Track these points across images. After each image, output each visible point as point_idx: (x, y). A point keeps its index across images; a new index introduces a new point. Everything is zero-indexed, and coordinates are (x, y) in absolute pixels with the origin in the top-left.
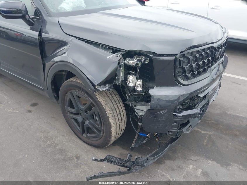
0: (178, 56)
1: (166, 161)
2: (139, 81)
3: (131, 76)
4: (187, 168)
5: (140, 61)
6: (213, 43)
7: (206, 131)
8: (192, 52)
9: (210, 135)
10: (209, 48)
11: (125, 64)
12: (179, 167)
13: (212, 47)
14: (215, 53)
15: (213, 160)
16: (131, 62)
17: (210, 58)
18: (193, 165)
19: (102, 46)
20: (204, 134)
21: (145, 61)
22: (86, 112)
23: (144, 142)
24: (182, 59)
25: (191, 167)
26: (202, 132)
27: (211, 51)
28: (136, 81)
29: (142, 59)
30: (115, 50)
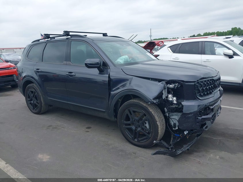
0: (196, 83)
1: (194, 153)
2: (174, 98)
3: (170, 95)
4: (209, 156)
5: (176, 85)
6: (213, 77)
7: (217, 137)
8: (202, 81)
9: (220, 140)
10: (211, 80)
11: (168, 87)
12: (203, 155)
13: (213, 79)
14: (215, 83)
15: (225, 151)
16: (171, 86)
17: (212, 86)
18: (213, 154)
19: (151, 79)
20: (215, 139)
21: (178, 86)
22: (138, 122)
23: (178, 140)
24: (198, 84)
25: (212, 155)
26: (214, 138)
27: (212, 82)
28: (173, 98)
29: (177, 84)
30: (160, 81)
